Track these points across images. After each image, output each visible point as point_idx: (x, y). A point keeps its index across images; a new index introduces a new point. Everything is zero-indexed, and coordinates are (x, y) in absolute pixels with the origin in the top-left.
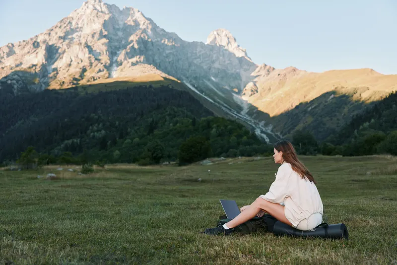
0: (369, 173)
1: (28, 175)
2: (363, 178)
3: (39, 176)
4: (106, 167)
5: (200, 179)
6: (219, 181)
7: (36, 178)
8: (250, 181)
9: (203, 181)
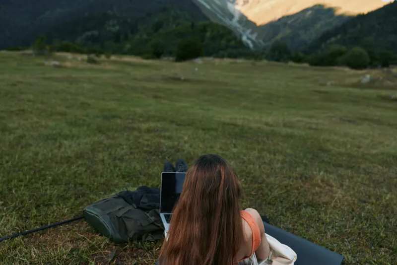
0: (329, 83)
1: (39, 60)
2: (323, 89)
3: (47, 63)
4: (113, 58)
5: (183, 78)
6: (199, 82)
7: (43, 65)
8: (226, 84)
9: (185, 81)
